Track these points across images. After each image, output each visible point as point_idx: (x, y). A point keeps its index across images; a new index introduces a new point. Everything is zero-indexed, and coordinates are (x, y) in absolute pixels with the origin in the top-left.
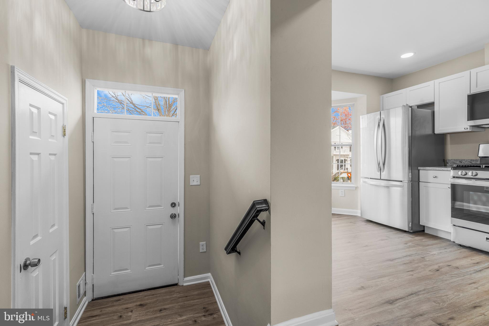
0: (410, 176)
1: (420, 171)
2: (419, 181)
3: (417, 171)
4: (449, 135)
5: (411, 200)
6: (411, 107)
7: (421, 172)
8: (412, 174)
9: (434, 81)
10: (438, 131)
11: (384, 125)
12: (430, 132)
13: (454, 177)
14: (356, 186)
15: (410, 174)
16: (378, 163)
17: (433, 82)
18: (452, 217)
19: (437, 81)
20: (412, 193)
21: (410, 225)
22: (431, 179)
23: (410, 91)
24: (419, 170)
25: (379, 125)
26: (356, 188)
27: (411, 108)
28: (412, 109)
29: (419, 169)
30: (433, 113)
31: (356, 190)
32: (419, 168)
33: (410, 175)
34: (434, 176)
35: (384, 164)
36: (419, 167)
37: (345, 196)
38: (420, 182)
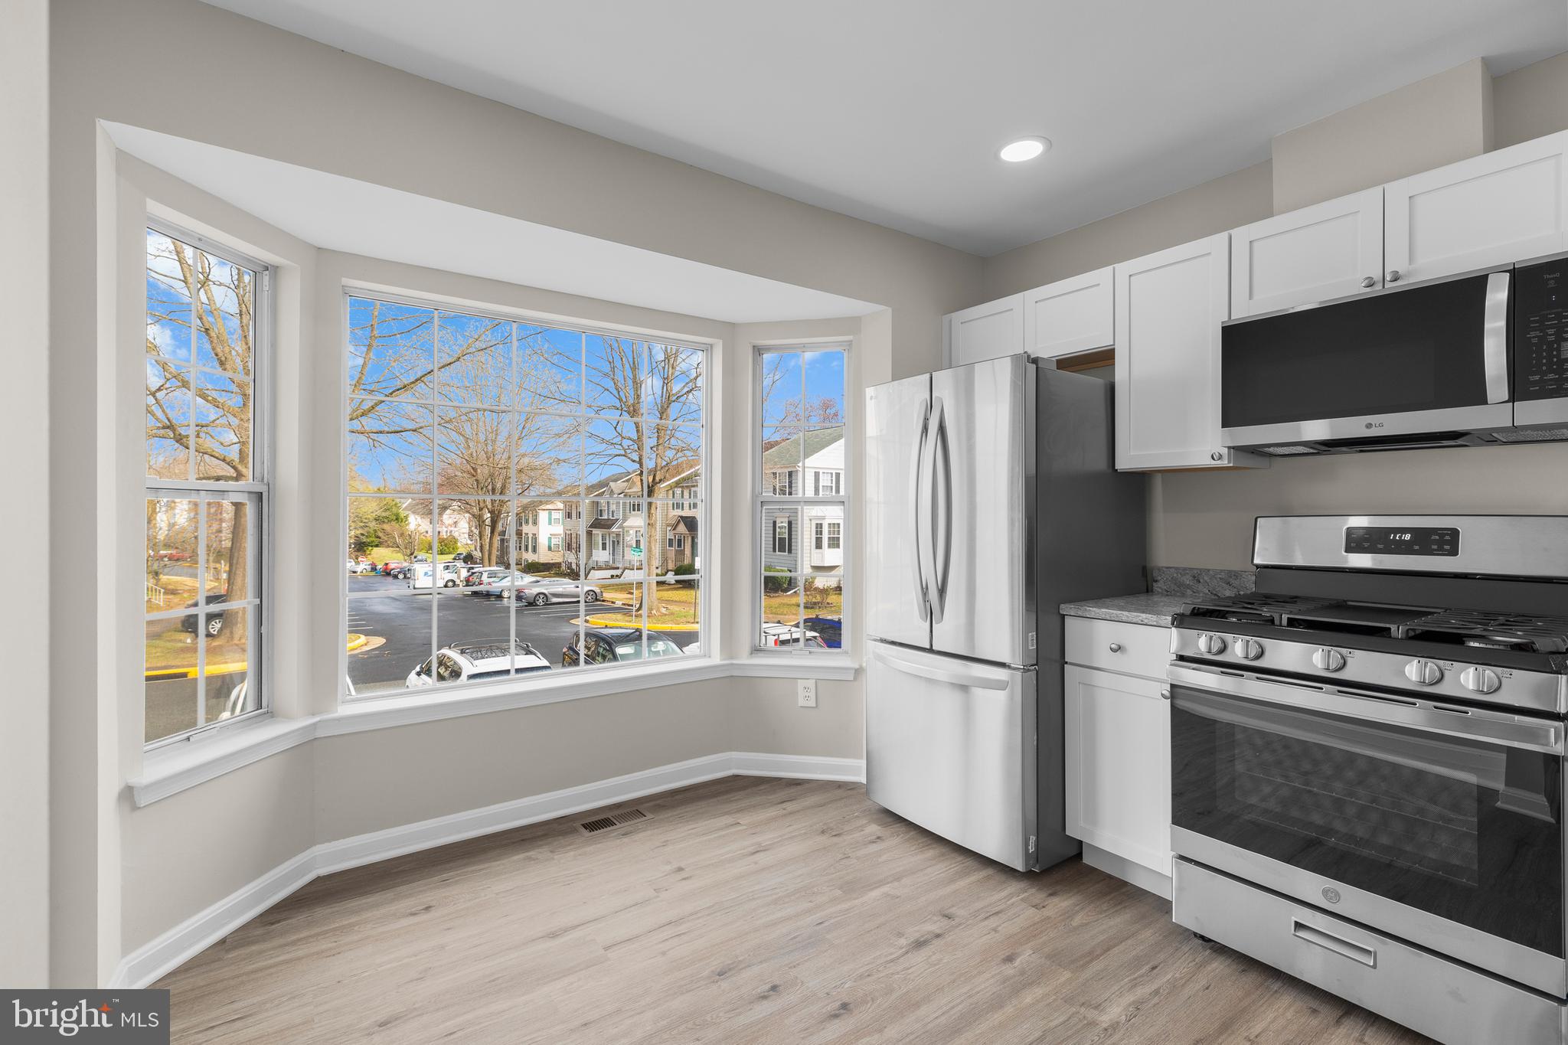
0: (1030, 642)
1: (1068, 620)
2: (1063, 663)
3: (1057, 620)
4: (1160, 475)
5: (1035, 743)
6: (1035, 361)
7: (1069, 623)
8: (1037, 634)
9: (1114, 268)
10: (1125, 462)
11: (942, 429)
12: (1101, 465)
13: (1181, 658)
14: (857, 666)
15: (1032, 636)
16: (924, 586)
17: (1107, 270)
18: (1174, 823)
19: (1124, 268)
20: (1037, 713)
21: (1030, 847)
22: (1104, 658)
23: (1036, 302)
24: (1063, 617)
25: (925, 429)
26: (859, 672)
27: (1035, 366)
28: (1037, 368)
29: (1061, 612)
30: (1111, 390)
31: (855, 679)
32: (1065, 609)
33: (1030, 638)
34: (1113, 646)
35: (942, 591)
36: (1062, 606)
37: (817, 706)
38: (1066, 663)
